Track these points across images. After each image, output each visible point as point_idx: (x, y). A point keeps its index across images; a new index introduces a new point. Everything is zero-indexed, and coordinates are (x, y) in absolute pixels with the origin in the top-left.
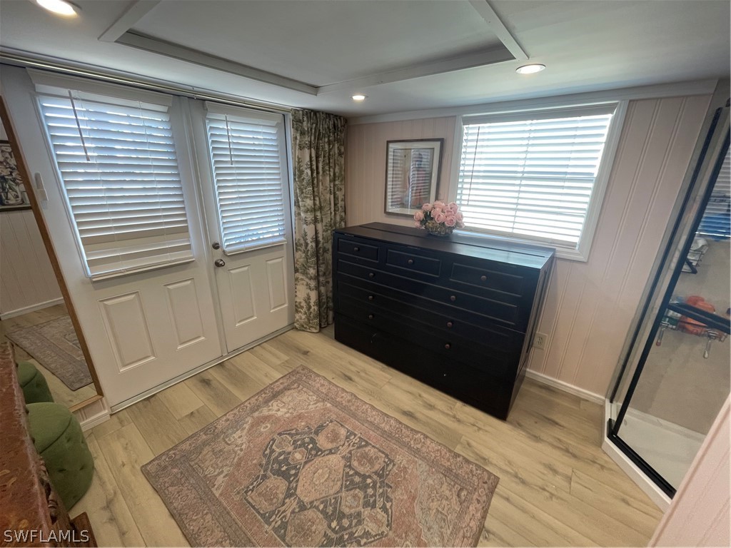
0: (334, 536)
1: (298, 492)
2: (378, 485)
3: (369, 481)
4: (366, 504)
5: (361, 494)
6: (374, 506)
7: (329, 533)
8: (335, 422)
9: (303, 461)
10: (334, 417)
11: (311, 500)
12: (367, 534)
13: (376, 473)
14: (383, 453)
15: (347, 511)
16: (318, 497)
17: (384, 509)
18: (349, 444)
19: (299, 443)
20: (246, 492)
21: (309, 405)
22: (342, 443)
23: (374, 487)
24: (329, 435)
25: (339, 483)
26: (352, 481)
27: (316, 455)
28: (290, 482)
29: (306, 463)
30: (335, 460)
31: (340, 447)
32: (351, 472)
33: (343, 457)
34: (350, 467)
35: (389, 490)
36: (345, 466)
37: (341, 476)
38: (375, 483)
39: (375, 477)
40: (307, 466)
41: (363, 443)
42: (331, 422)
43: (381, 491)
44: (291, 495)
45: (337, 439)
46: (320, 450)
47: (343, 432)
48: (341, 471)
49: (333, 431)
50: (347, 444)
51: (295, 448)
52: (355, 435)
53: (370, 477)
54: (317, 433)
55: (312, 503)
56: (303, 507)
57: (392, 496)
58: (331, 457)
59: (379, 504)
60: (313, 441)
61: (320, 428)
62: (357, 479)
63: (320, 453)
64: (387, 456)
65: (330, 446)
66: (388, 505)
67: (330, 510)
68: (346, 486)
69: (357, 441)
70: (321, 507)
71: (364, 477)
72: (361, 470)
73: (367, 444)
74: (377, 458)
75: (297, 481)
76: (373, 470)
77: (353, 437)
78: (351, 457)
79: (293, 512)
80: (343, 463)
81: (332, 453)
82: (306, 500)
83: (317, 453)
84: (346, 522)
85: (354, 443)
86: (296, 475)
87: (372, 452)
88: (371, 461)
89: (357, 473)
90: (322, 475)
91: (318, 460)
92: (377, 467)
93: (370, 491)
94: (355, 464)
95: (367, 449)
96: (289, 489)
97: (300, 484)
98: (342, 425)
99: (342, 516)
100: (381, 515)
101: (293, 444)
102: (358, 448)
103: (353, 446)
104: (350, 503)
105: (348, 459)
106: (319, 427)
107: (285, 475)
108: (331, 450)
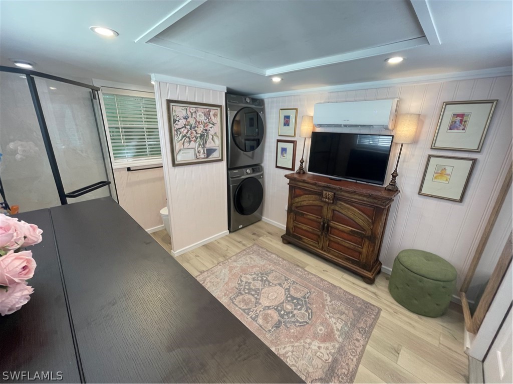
0: (264, 275)
1: (283, 290)
2: (242, 290)
3: (247, 291)
4: (250, 283)
5: (252, 286)
6: (246, 283)
7: (267, 277)
8: (266, 330)
9: (285, 304)
10: (268, 335)
11: (276, 287)
12: (251, 275)
13: (242, 294)
14: (235, 304)
15: (259, 282)
16: (273, 287)
17: (242, 281)
18: (256, 311)
19: (291, 315)
20: (310, 292)
21: (292, 352)
22: (261, 313)
23: (245, 288)
24: (270, 319)
25: (263, 292)
26: (256, 292)
27: (278, 306)
28: (289, 294)
29: (283, 303)
30: (265, 302)
31: (262, 310)
32: (256, 296)
33: (260, 304)
34: (256, 299)
35: (237, 287)
36: (259, 299)
37: (262, 295)
38: (244, 290)
39: (243, 293)
40: (282, 301)
41: (247, 311)
42: (270, 331)
43: (241, 287)
44: (287, 289)
45: (265, 315)
46: (276, 309)
47: (260, 321)
48: (262, 297)
49: (267, 323)
50: (258, 312)
51: (292, 312)
52: (251, 317)
53: (246, 293)
54: (280, 322)
55: (276, 286)
56: (280, 285)
57: (237, 284)
58: (267, 304)
59: (243, 283)
60: (282, 316)
61: (278, 325)
62: (253, 293)
63: (275, 308)
64: (233, 303)
65: (269, 311)
66: (240, 282)
67: (267, 283)
68: (259, 290)
69: (251, 313)
70: (271, 284)
71: (249, 293)
72: (250, 296)
73: (244, 310)
74: (239, 302)
75: (285, 294)
76: (243, 296)
77: (253, 316)
78: (256, 303)
79: (284, 284)
80: (261, 301)
81: (267, 307)
82: (279, 287)
83: (277, 308)
84: (260, 279)
85: (252, 312)
86: (287, 297)
87: (242, 305)
88: (244, 300)
89: (253, 295)
90: (272, 296)
91: (276, 303)
92: (241, 297)
93: (247, 287)
94: (253, 300)
95: (245, 307)
96: (289, 291)
97: (284, 293)
98: (261, 326)
99: (262, 280)
100: (244, 280)
101: (295, 315)
102: (251, 309)
103: (254, 310)
104: (258, 284)
105: (257, 303)
106: (279, 327)
107: (293, 298)
108: (269, 309)
